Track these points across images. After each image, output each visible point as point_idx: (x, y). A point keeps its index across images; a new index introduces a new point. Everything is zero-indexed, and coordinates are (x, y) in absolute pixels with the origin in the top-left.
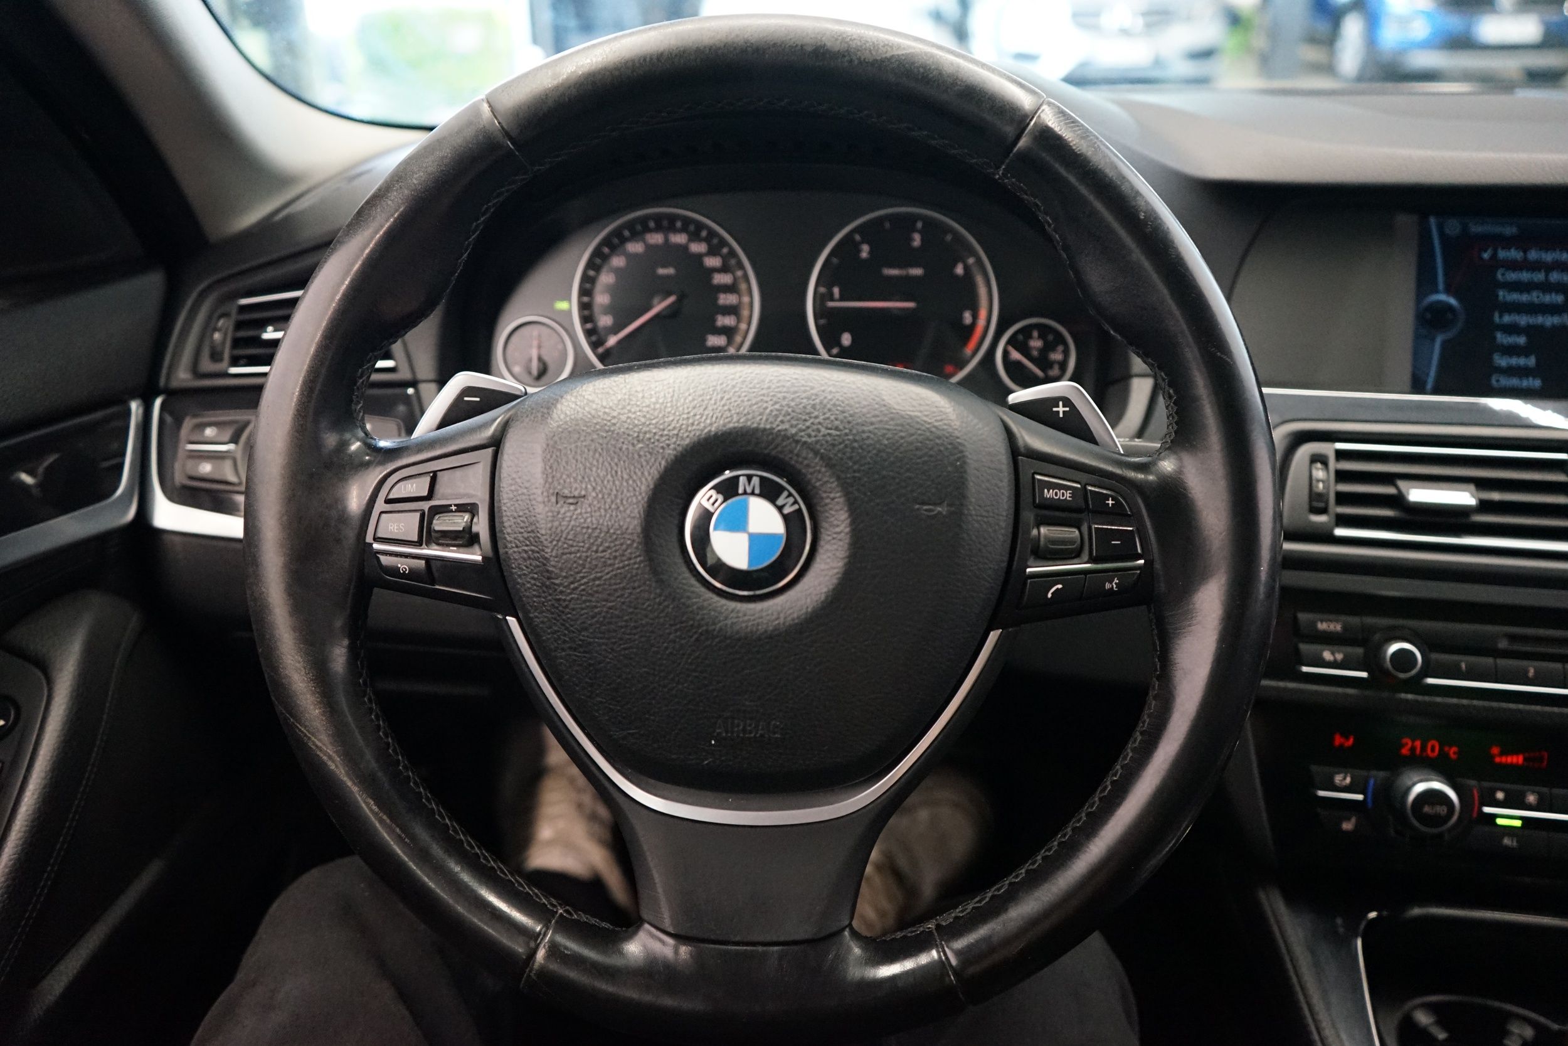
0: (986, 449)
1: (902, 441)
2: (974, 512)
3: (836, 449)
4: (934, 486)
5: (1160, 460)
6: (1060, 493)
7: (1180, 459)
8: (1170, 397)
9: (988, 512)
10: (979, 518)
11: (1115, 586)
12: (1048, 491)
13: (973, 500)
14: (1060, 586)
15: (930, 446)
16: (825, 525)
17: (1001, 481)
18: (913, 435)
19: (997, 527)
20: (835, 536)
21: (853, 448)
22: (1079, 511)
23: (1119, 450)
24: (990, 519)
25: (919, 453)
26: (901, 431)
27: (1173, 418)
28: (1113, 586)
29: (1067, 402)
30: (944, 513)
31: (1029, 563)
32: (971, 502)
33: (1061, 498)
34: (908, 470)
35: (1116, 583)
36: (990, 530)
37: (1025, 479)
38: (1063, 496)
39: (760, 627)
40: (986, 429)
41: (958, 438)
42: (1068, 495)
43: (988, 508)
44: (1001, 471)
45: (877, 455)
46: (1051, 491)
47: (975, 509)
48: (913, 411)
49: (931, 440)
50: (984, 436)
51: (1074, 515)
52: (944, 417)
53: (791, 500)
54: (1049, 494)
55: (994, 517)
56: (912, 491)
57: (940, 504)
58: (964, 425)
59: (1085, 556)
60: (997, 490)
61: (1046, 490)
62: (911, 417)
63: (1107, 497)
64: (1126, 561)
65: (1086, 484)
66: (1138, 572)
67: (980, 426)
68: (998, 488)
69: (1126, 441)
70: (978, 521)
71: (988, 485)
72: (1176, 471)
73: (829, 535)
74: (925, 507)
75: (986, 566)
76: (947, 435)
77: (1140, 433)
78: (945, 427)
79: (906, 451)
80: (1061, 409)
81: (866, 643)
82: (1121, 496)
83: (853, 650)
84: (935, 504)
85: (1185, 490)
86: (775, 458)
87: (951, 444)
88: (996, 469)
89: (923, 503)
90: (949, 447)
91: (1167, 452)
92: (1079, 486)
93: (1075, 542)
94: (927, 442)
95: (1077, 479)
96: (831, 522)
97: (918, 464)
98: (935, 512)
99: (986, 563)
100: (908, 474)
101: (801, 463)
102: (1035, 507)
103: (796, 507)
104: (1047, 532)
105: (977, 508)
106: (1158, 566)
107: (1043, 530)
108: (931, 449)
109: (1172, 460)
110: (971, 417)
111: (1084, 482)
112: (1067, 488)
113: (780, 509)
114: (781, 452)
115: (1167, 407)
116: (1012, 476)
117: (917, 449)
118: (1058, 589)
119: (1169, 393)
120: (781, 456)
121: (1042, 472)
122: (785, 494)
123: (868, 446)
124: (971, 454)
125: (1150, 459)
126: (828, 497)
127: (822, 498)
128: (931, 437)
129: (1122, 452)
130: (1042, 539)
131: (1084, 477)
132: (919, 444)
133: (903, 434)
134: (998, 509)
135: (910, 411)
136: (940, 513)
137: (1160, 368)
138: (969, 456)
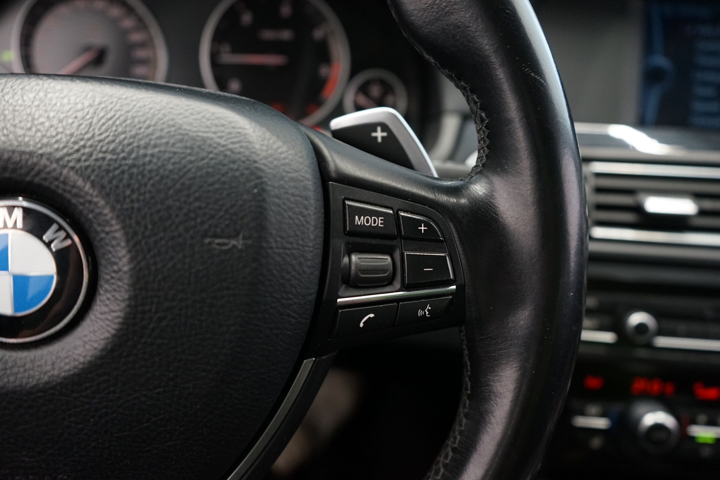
0: (290, 175)
1: (190, 166)
2: (274, 245)
3: (111, 175)
4: (227, 217)
5: (471, 183)
6: (371, 220)
7: (491, 183)
8: (482, 120)
9: (291, 243)
10: (281, 251)
11: (427, 313)
12: (359, 219)
13: (274, 232)
14: (372, 315)
15: (223, 172)
16: (103, 262)
17: (307, 209)
18: (203, 159)
19: (302, 259)
20: (113, 275)
21: (131, 175)
22: (391, 237)
23: (432, 174)
24: (295, 252)
25: (211, 180)
26: (190, 154)
27: (484, 142)
28: (425, 313)
29: (385, 127)
30: (240, 247)
31: (340, 294)
32: (271, 234)
33: (373, 225)
34: (197, 199)
35: (428, 310)
36: (294, 262)
37: (335, 207)
38: (375, 223)
39: (31, 380)
40: (290, 152)
41: (255, 162)
42: (379, 222)
43: (291, 239)
44: (306, 198)
45: (160, 182)
46: (362, 217)
47: (276, 241)
48: (207, 132)
49: (224, 165)
50: (287, 161)
51: (387, 242)
52: (241, 138)
53: (62, 234)
54: (359, 221)
55: (298, 249)
56: (203, 223)
57: (235, 236)
58: (264, 148)
59: (397, 284)
60: (302, 219)
61: (357, 217)
62: (204, 140)
63: (419, 223)
64: (439, 288)
65: (398, 210)
66: (451, 297)
67: (284, 148)
68: (303, 216)
69: (439, 164)
70: (279, 254)
71: (290, 214)
72: (486, 195)
73: (107, 274)
74: (217, 241)
75: (290, 302)
76: (243, 159)
77: (452, 156)
78: (242, 150)
79: (194, 178)
80: (379, 134)
81: (158, 390)
82: (434, 221)
83: (143, 399)
84: (230, 237)
85: (497, 215)
86: (39, 186)
87: (248, 169)
88: (300, 196)
89: (215, 236)
90: (246, 172)
91: (478, 176)
92: (391, 212)
93: (388, 270)
94: (220, 167)
95: (389, 205)
96: (109, 259)
97: (209, 191)
98: (230, 246)
99: (291, 299)
100: (197, 204)
101: (70, 192)
102: (345, 234)
103: (69, 242)
104: (358, 260)
105: (279, 239)
106: (468, 290)
107: (354, 258)
108: (223, 175)
109: (483, 184)
110: (274, 139)
111: (396, 208)
112: (378, 214)
113: (48, 245)
114: (45, 179)
115: (478, 132)
116: (321, 202)
117: (208, 174)
118: (370, 317)
119: (481, 117)
120: (47, 184)
121: (354, 198)
122: (54, 227)
123: (150, 171)
124: (270, 179)
125: (461, 183)
126: (103, 231)
127: (97, 232)
128: (225, 162)
129: (436, 175)
130: (353, 268)
131: (398, 202)
132: (210, 170)
133: (192, 158)
134: (303, 240)
135: (203, 132)
136: (234, 246)
137: (473, 91)
138: (269, 183)
